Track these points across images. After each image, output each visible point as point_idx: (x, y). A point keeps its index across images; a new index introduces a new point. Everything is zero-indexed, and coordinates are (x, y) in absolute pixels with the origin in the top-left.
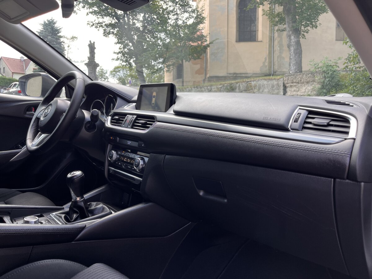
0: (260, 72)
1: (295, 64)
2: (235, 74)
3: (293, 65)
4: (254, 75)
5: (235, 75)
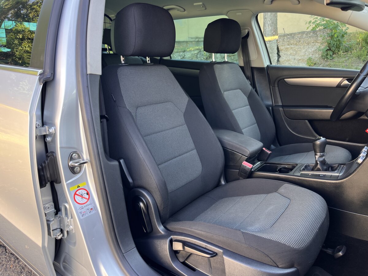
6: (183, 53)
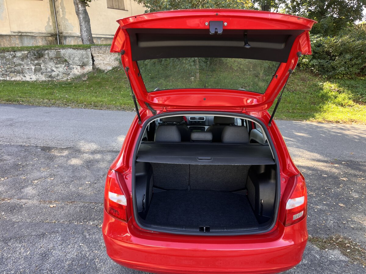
0: (46, 31)
1: (86, 30)
6: (14, 53)
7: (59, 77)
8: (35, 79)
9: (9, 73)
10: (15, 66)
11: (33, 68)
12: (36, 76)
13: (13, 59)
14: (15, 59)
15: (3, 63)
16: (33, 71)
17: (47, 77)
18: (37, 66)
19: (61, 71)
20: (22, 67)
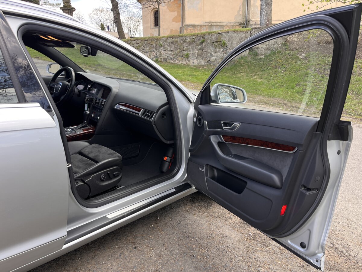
0: (235, 21)
1: (265, 14)
2: (210, 22)
3: (263, 16)
4: (229, 24)
5: (210, 24)
7: (215, 62)
8: (196, 63)
9: (178, 57)
10: (184, 50)
11: (196, 52)
12: (197, 60)
13: (183, 44)
14: (185, 44)
15: (176, 48)
16: (196, 55)
17: (206, 61)
18: (199, 51)
19: (218, 56)
20: (188, 51)
